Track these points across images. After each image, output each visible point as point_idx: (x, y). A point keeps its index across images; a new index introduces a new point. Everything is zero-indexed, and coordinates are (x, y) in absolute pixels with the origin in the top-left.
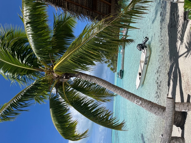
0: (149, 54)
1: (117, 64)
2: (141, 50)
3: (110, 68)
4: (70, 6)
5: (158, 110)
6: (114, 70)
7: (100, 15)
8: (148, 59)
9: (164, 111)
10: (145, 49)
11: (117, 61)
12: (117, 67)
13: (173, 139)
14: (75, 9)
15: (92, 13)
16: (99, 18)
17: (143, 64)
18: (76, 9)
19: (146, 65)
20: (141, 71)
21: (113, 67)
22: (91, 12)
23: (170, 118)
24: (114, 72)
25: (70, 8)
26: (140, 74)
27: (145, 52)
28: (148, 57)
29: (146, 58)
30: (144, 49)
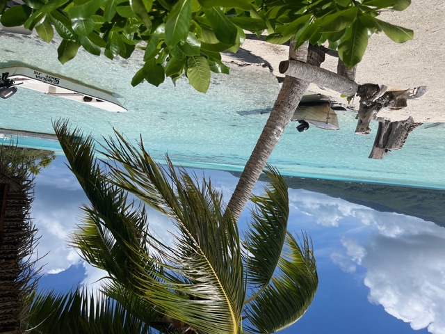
0: (27, 69)
1: (29, 149)
2: (15, 90)
3: (42, 167)
4: (6, 322)
5: (296, 93)
6: (49, 157)
7: (8, 217)
8: (43, 75)
9: (298, 83)
10: (10, 78)
11: (22, 148)
12: (39, 150)
13: (346, 74)
14: (9, 304)
15: (6, 243)
16: (18, 219)
17: (59, 90)
18: (9, 301)
19: (61, 80)
20: (78, 95)
21: (40, 160)
22: (5, 246)
23: (318, 74)
24: (54, 157)
25: (11, 321)
26: (87, 99)
27: (23, 79)
28: (35, 73)
29: (38, 78)
30: (12, 81)
